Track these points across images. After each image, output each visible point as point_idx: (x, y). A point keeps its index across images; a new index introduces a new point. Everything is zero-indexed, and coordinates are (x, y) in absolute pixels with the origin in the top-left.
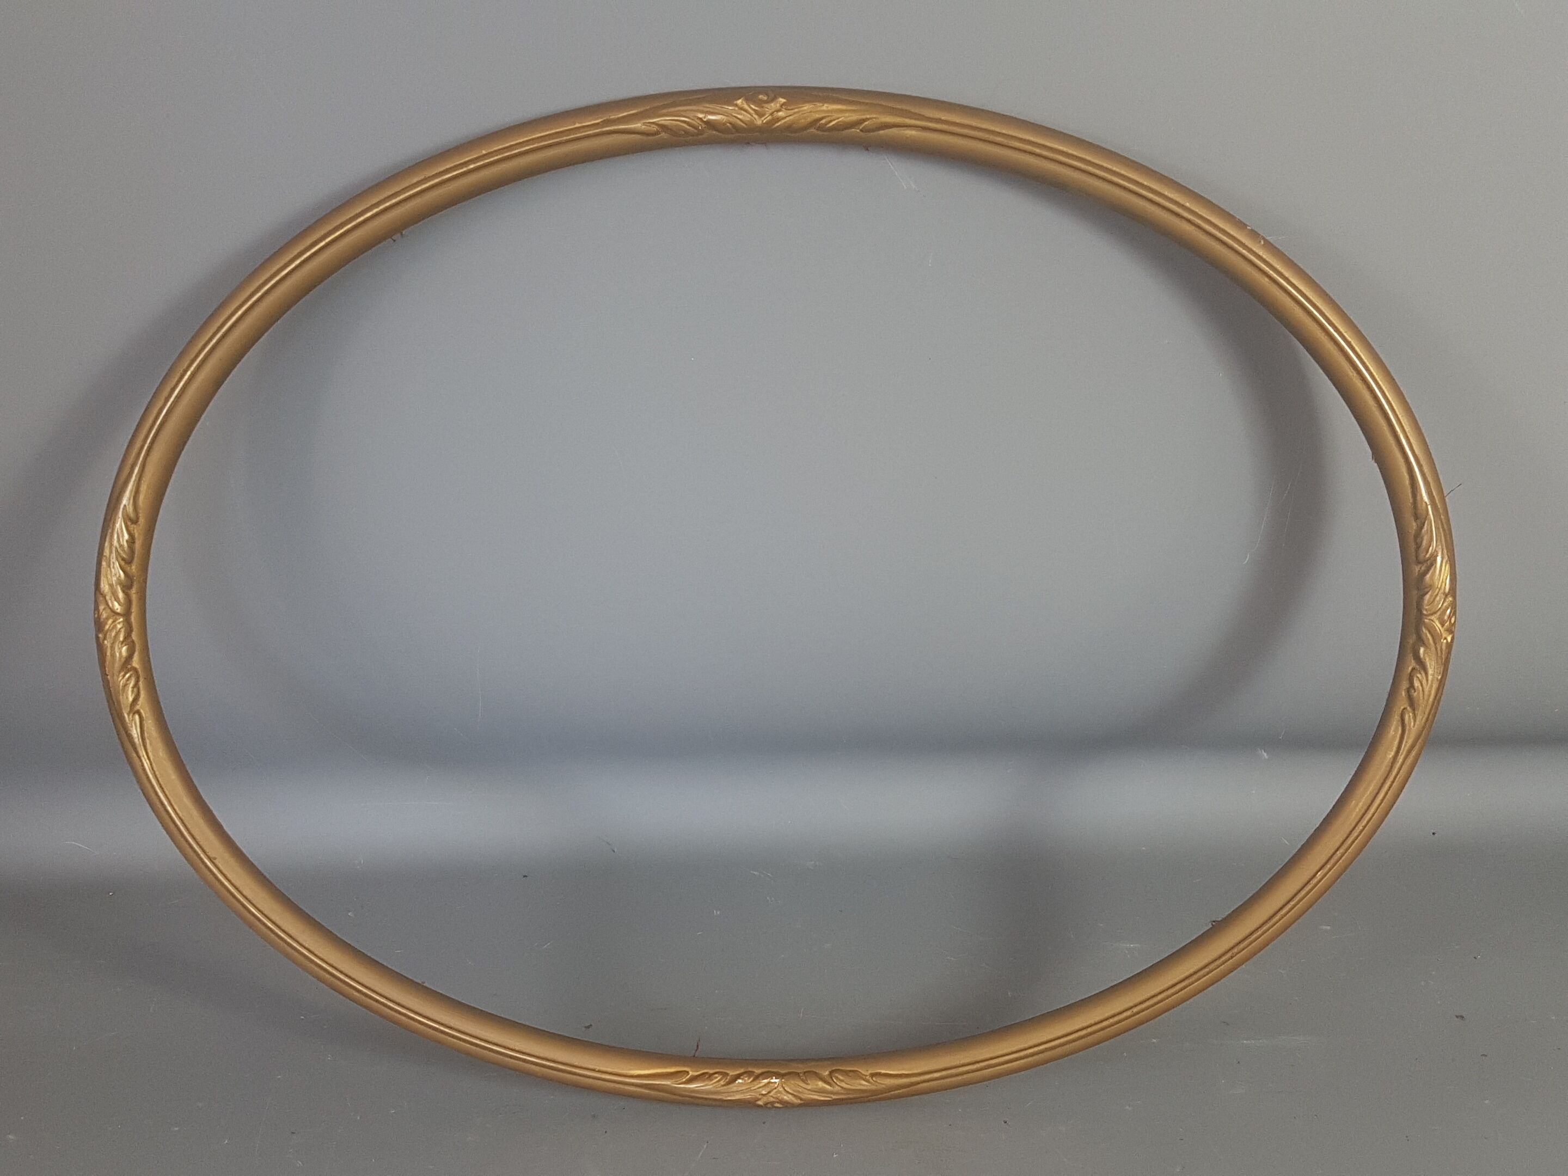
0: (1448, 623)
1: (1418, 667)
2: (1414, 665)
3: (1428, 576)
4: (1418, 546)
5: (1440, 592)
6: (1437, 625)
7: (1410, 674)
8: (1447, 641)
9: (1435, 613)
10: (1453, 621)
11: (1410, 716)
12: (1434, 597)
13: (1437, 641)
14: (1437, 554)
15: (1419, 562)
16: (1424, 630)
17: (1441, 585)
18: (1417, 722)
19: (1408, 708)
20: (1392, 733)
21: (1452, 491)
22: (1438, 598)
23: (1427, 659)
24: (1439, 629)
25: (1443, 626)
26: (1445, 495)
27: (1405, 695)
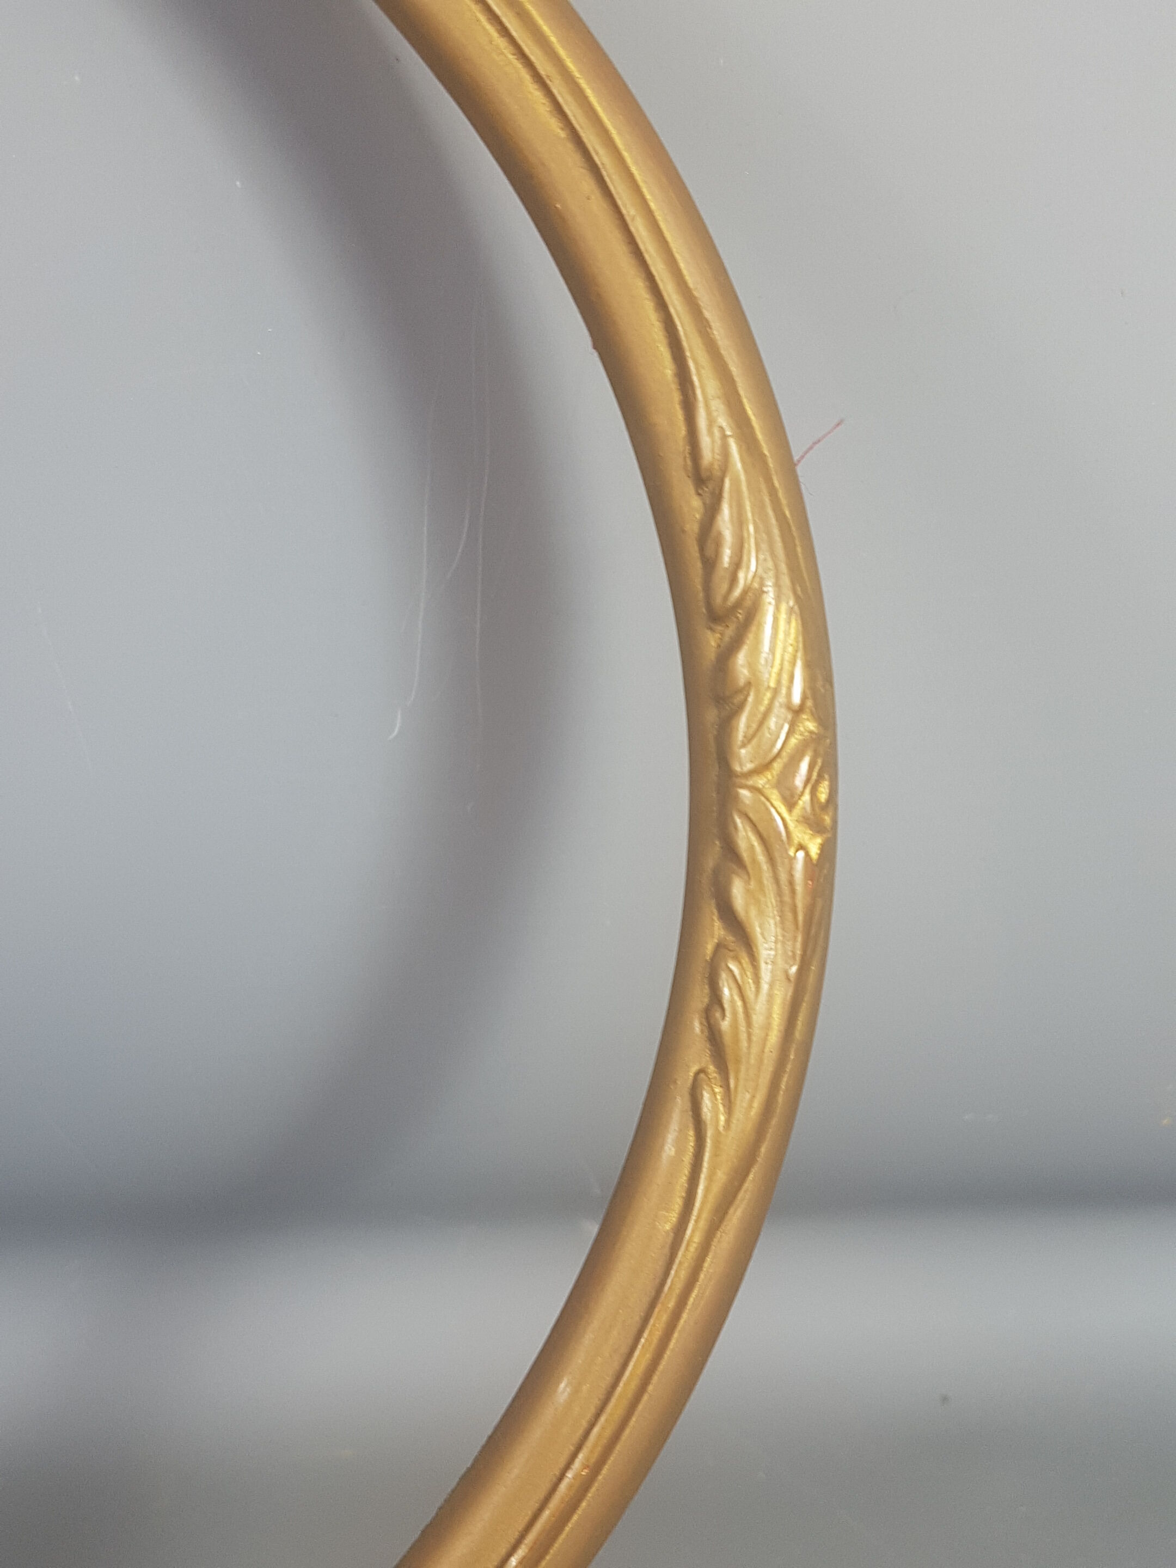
0: (807, 797)
1: (730, 938)
2: (722, 932)
3: (741, 658)
4: (710, 564)
5: (777, 704)
6: (779, 812)
7: (712, 959)
8: (807, 854)
9: (767, 766)
10: (823, 796)
11: (714, 1094)
12: (759, 716)
13: (777, 855)
14: (762, 584)
15: (716, 617)
16: (738, 821)
17: (779, 682)
18: (738, 1114)
19: (711, 1068)
20: (669, 1150)
21: (815, 443)
22: (772, 722)
23: (753, 912)
24: (783, 819)
25: (791, 806)
26: (796, 458)
27: (702, 1031)
